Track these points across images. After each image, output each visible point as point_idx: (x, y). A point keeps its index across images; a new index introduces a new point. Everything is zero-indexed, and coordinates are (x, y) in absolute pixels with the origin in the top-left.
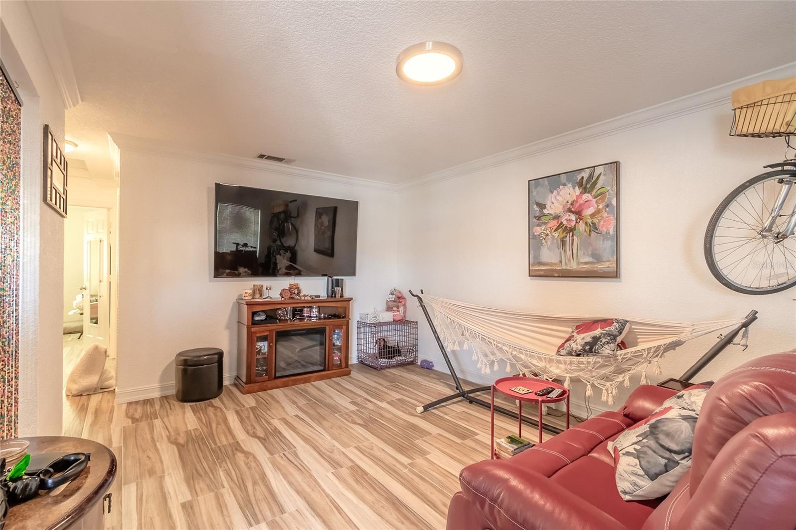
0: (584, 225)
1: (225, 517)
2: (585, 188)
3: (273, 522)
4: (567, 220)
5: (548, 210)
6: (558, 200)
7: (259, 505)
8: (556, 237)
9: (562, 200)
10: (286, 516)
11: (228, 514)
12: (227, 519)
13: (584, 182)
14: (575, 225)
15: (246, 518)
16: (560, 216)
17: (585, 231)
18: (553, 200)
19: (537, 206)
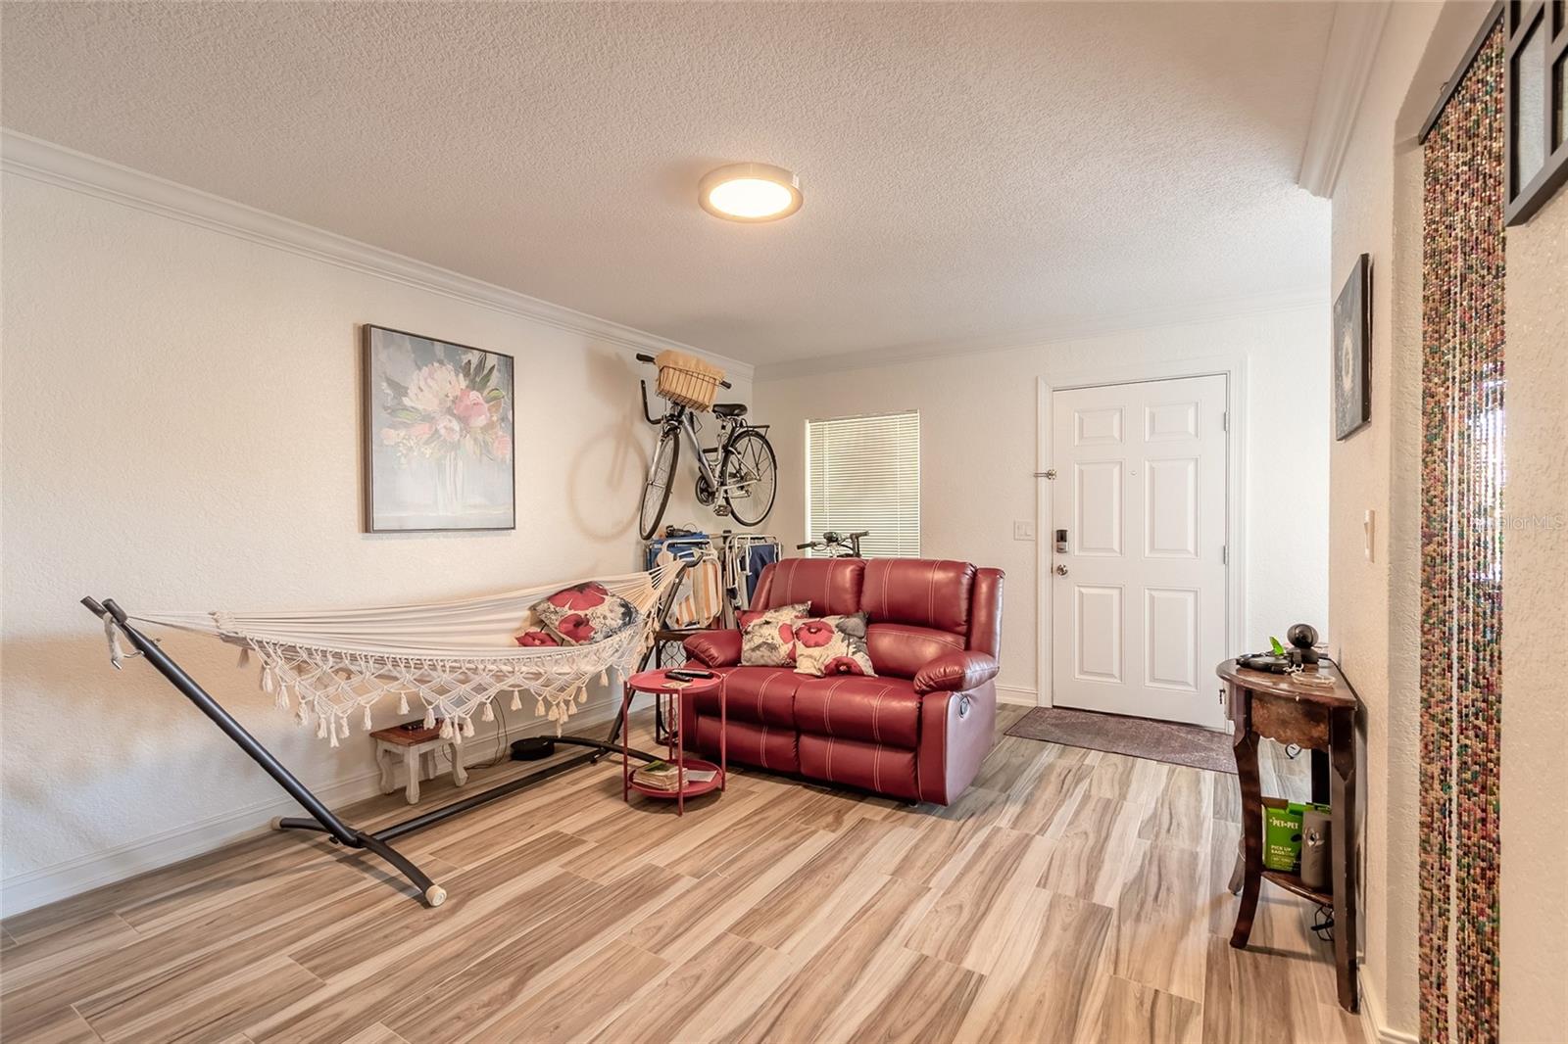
0: (472, 442)
1: (1001, 1019)
2: (473, 381)
3: (952, 959)
4: (445, 427)
5: (411, 400)
6: (430, 387)
7: (936, 994)
8: (427, 456)
9: (438, 389)
10: (925, 952)
11: (991, 1021)
12: (1002, 1014)
13: (472, 370)
14: (459, 440)
15: (977, 990)
16: (434, 418)
17: (475, 453)
18: (422, 384)
19: (389, 384)
